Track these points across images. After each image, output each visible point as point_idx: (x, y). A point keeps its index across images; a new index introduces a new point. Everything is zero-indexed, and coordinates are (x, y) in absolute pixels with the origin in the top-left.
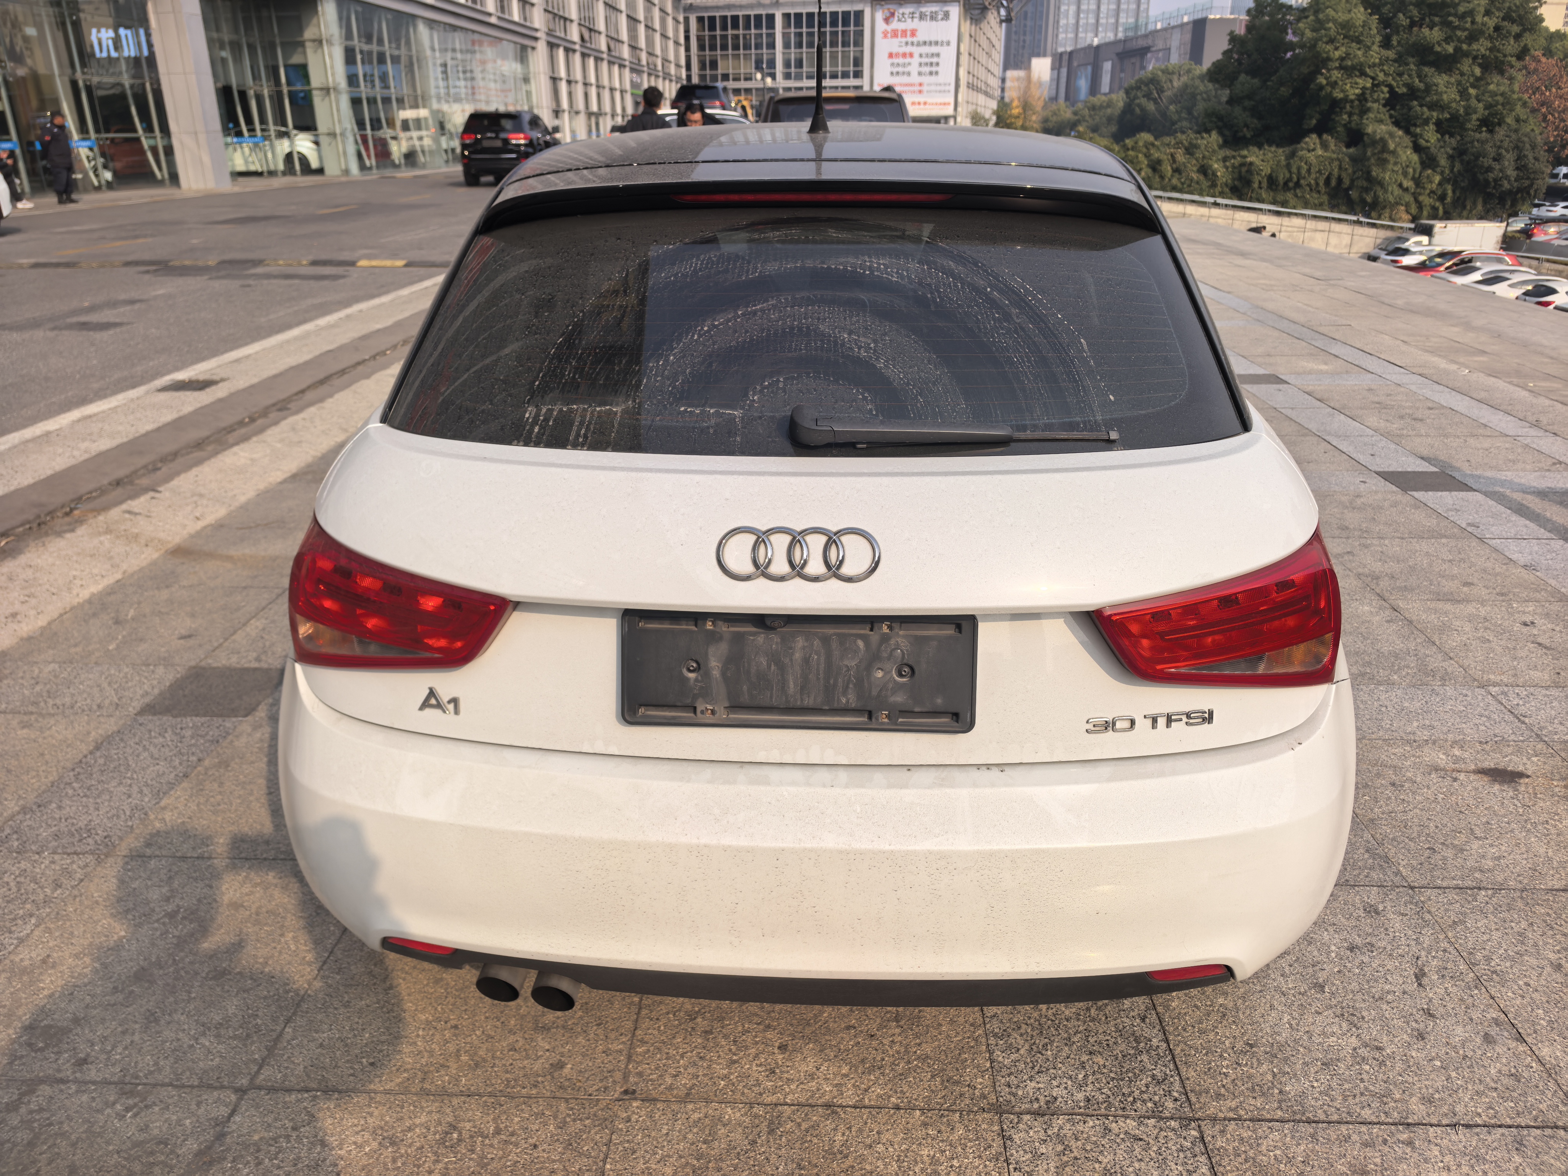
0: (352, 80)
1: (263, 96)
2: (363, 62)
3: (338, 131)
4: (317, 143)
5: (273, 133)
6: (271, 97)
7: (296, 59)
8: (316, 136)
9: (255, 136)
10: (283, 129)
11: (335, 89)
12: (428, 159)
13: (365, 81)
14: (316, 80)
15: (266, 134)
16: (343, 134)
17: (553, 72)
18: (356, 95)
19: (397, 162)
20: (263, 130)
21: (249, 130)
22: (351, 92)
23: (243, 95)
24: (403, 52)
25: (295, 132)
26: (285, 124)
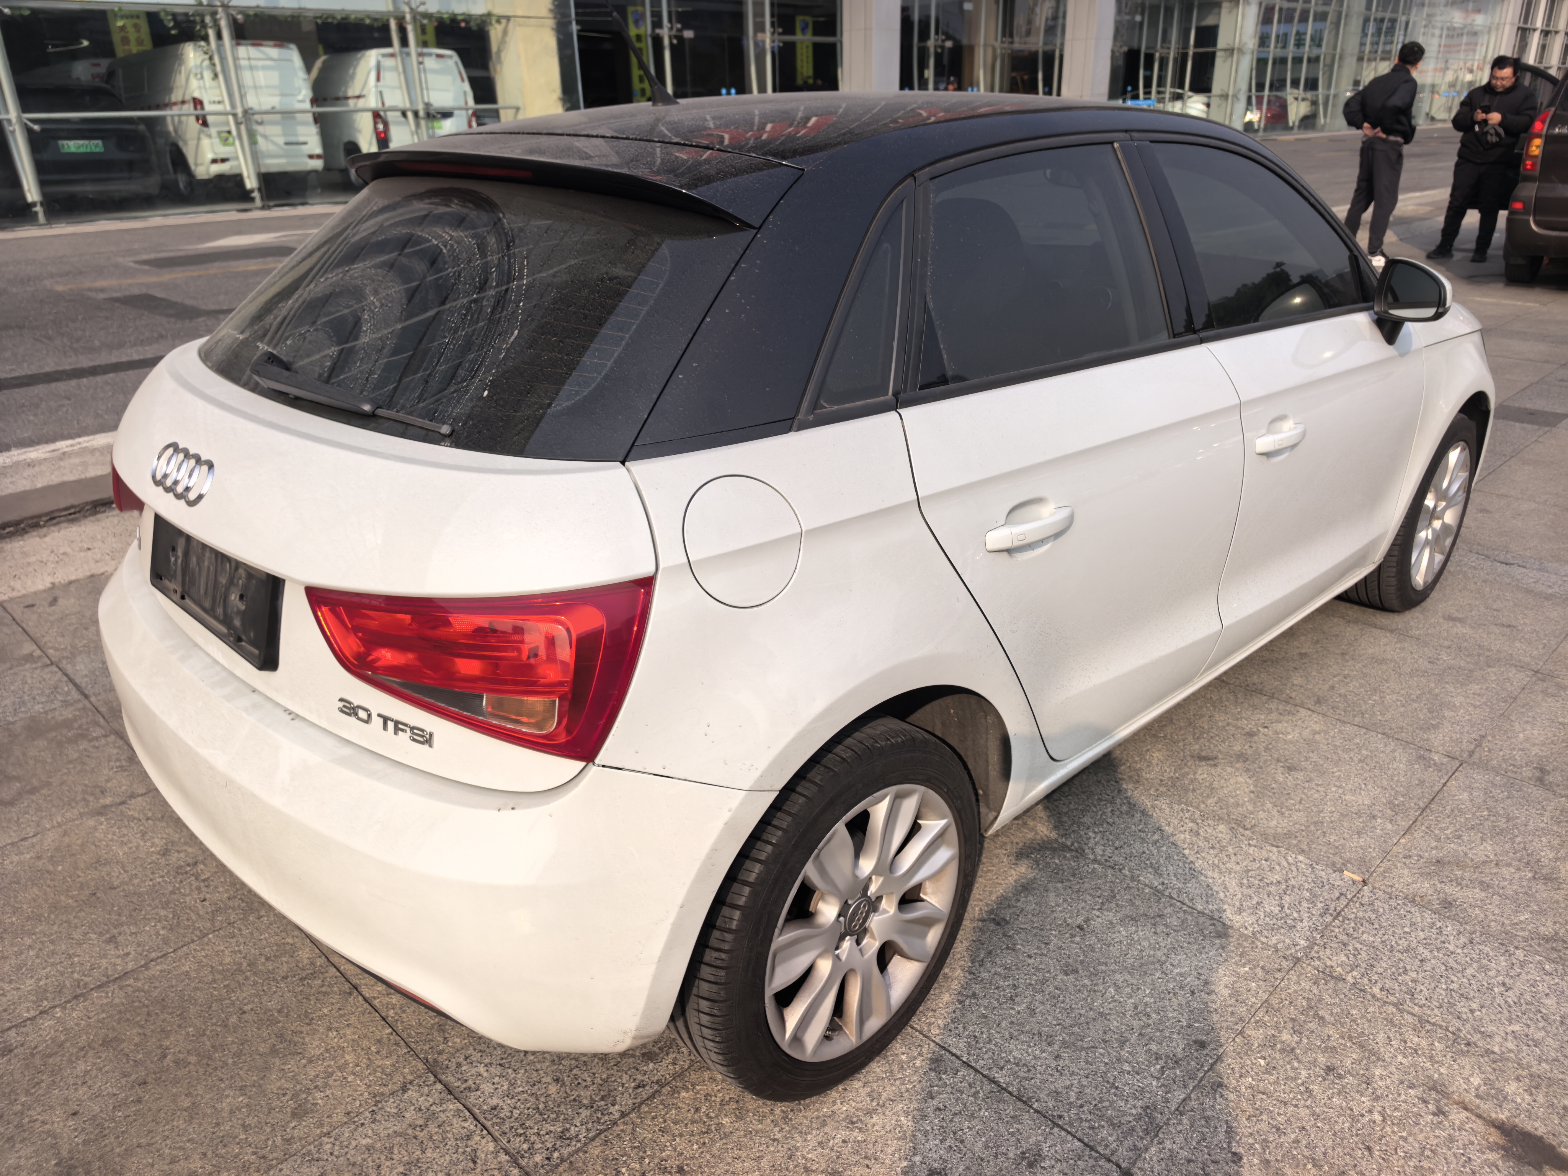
0: (1263, 40)
1: (1168, 59)
2: (1279, 21)
3: (1231, 93)
4: (1208, 105)
5: (1167, 96)
6: (1175, 60)
7: (1209, 21)
8: (1209, 97)
9: (1149, 99)
10: (1180, 91)
11: (1240, 50)
12: (1328, 120)
13: (1277, 41)
14: (1223, 40)
15: (1161, 96)
16: (1235, 96)
17: (1526, 21)
18: (1263, 56)
19: (1291, 124)
20: (1159, 92)
21: (1145, 93)
22: (1259, 52)
23: (1149, 58)
24: (1332, 9)
25: (1190, 94)
26: (1182, 86)
